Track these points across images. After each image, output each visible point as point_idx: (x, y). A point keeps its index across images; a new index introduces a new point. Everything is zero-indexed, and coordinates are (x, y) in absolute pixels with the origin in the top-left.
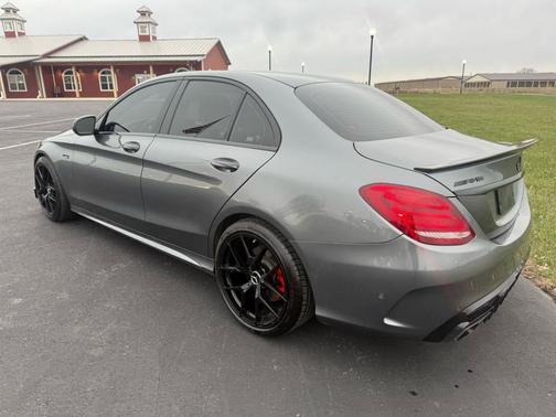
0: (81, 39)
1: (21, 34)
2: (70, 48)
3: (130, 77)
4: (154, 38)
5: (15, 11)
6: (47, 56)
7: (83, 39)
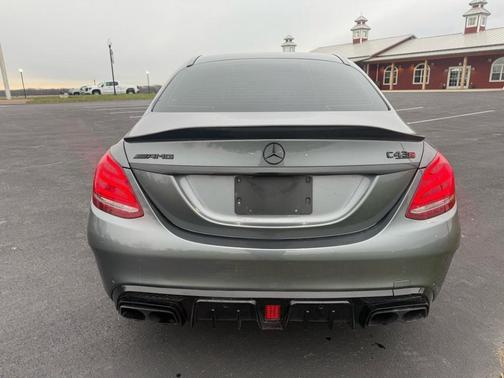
0: (410, 39)
1: (364, 40)
2: (399, 47)
3: (443, 70)
4: (482, 29)
5: (364, 22)
6: (376, 56)
7: (412, 38)
